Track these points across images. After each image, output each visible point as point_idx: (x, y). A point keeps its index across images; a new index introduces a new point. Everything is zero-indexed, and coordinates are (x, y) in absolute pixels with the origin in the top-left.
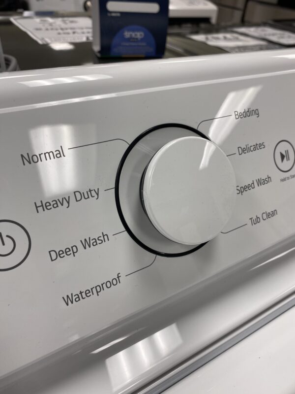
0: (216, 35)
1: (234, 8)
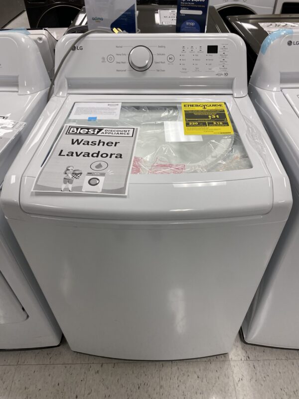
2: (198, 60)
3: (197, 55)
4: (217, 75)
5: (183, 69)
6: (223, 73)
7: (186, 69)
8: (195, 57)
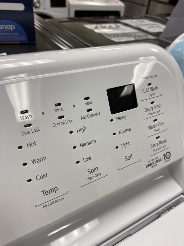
0: (103, 25)
1: (143, 5)
2: (89, 143)
3: (83, 129)
4: (148, 166)
5: (46, 193)
6: (160, 156)
7: (55, 190)
8: (78, 138)
